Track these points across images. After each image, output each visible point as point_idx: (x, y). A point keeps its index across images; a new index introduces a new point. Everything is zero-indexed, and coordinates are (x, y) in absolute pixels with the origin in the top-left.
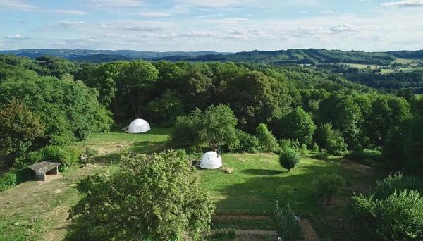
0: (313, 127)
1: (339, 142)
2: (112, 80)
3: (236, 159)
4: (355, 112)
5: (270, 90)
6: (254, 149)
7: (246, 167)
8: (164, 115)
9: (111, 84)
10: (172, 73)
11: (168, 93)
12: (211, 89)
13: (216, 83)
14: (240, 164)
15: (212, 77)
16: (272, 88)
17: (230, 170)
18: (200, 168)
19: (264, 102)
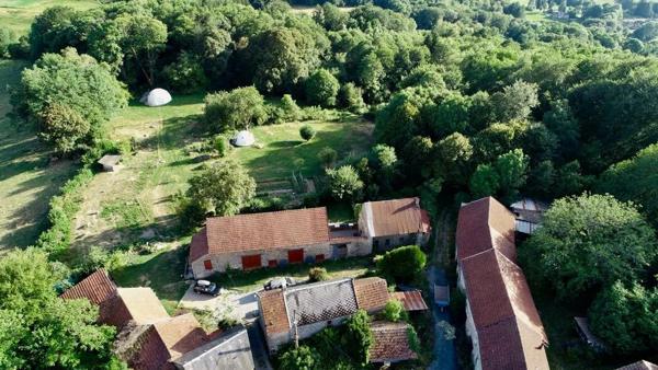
0: (336, 87)
1: (358, 102)
2: (117, 46)
3: (264, 133)
4: (376, 68)
5: (294, 48)
6: (280, 120)
7: (275, 141)
8: (185, 82)
9: (117, 50)
10: (183, 27)
11: (184, 56)
12: (231, 47)
13: (236, 37)
14: (269, 138)
15: (230, 30)
16: (296, 44)
17: (261, 146)
18: (236, 146)
19: (288, 62)
